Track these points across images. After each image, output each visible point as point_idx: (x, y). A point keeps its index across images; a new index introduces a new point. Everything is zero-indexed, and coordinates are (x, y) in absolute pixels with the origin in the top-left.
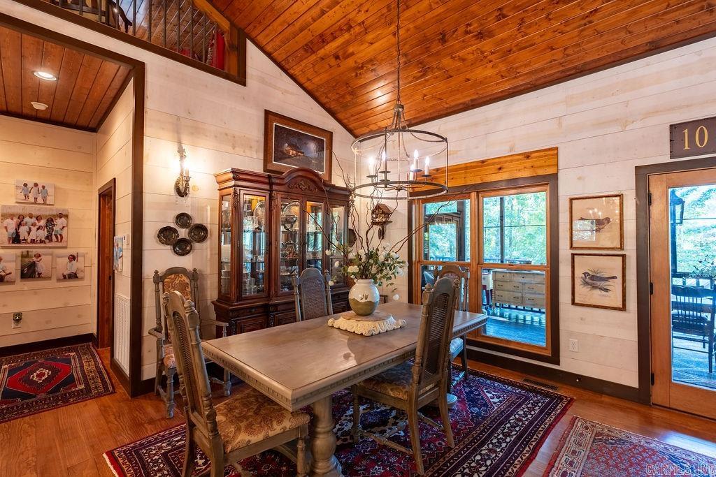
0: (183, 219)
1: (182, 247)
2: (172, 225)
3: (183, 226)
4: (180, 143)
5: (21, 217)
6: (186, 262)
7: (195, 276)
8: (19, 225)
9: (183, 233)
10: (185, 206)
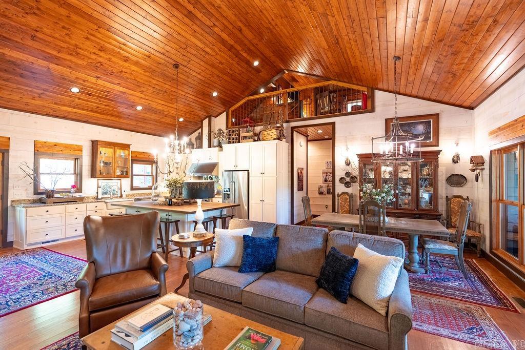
0: (348, 174)
1: (347, 185)
2: (344, 177)
3: (347, 177)
4: (347, 146)
5: (327, 173)
6: (349, 190)
7: (351, 196)
8: (326, 176)
9: (348, 179)
10: (349, 169)
